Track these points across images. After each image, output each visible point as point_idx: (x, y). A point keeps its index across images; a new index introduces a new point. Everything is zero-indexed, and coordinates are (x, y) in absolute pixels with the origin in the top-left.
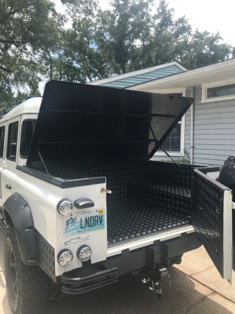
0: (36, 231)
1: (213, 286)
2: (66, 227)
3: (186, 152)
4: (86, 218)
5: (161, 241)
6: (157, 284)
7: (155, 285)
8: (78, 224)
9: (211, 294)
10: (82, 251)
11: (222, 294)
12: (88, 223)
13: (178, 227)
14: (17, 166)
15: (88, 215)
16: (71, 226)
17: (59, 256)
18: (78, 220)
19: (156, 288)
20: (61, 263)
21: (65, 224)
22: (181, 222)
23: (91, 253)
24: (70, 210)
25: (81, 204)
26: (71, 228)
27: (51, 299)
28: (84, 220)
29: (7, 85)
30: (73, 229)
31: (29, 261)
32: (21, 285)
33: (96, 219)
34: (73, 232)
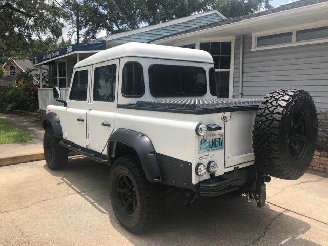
1: (284, 206)
2: (200, 146)
8: (208, 144)
9: (285, 212)
10: (211, 165)
11: (294, 211)
12: (214, 144)
14: (117, 105)
15: (214, 138)
17: (197, 169)
18: (208, 141)
21: (200, 143)
25: (213, 127)
26: (203, 147)
28: (211, 141)
29: (26, 31)
31: (155, 179)
33: (219, 141)
34: (204, 150)
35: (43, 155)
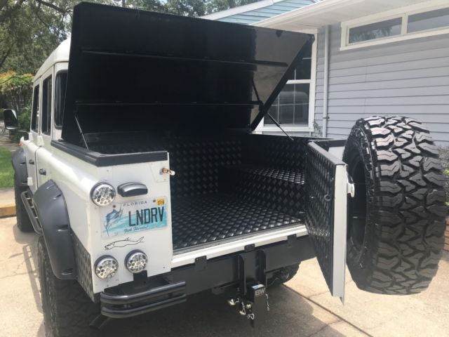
0: (71, 231)
1: (339, 312)
2: (106, 224)
3: (316, 126)
4: (137, 211)
5: (256, 246)
6: (249, 306)
7: (246, 309)
8: (125, 220)
9: (335, 322)
10: (131, 258)
11: (351, 322)
12: (141, 219)
13: (284, 226)
14: (52, 141)
15: (141, 207)
16: (114, 222)
17: (96, 265)
18: (125, 214)
19: (248, 311)
20: (99, 274)
21: (105, 219)
22: (290, 221)
23: (146, 261)
24: (110, 199)
25: (126, 190)
26: (114, 226)
27: (91, 324)
28: (134, 213)
29: (61, 32)
30: (118, 227)
31: (63, 274)
32: (55, 307)
33: (154, 213)
34: (116, 231)
35: (15, 209)
